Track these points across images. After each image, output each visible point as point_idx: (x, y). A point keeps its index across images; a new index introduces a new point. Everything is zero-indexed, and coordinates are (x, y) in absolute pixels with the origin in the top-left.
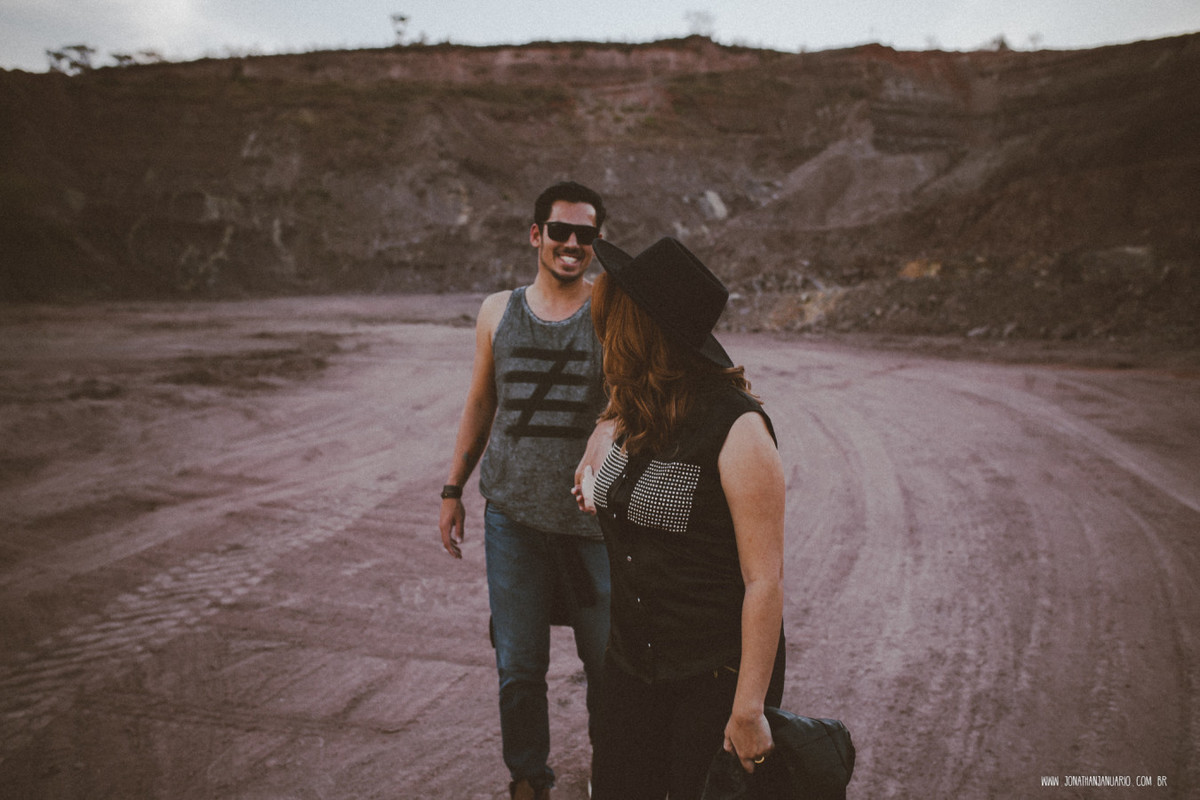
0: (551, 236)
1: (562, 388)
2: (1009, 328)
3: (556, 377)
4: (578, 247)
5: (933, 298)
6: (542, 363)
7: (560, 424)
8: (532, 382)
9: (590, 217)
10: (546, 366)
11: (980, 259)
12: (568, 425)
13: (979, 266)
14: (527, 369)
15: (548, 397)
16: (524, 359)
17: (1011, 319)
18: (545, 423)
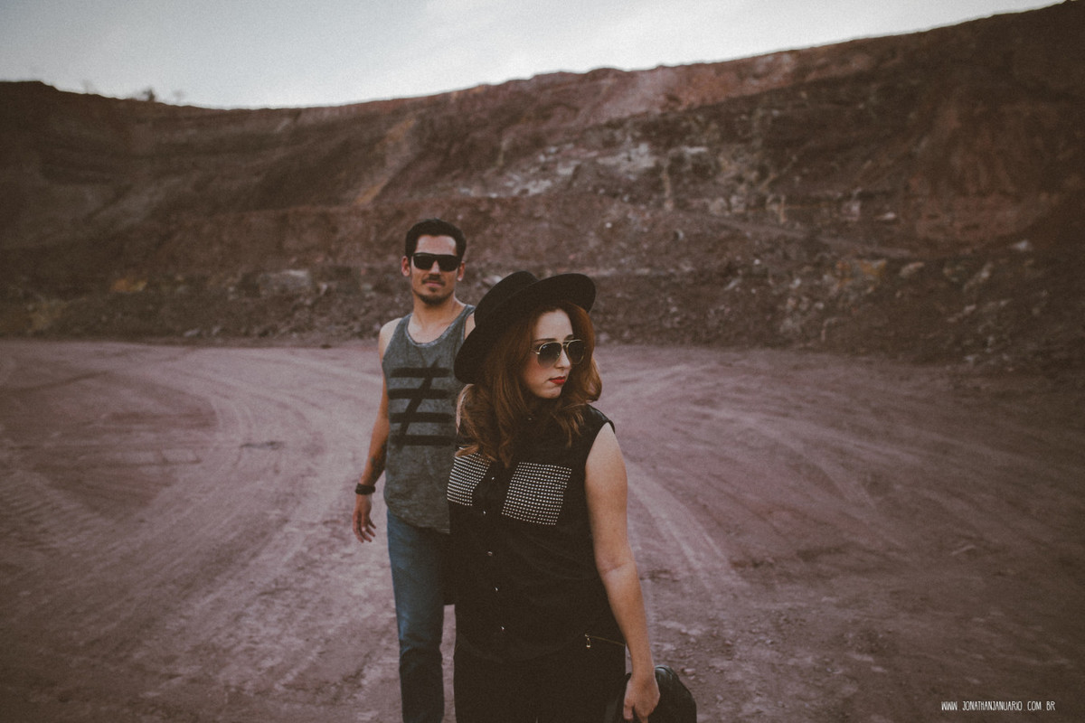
0: (417, 265)
1: (431, 402)
2: (216, 330)
3: (426, 392)
4: (440, 273)
5: (151, 307)
6: (414, 380)
7: (429, 433)
8: (406, 398)
9: (450, 247)
10: (417, 383)
11: (179, 278)
12: (436, 434)
13: (179, 283)
14: (402, 387)
15: (419, 410)
16: (400, 379)
17: (216, 323)
18: (417, 433)
